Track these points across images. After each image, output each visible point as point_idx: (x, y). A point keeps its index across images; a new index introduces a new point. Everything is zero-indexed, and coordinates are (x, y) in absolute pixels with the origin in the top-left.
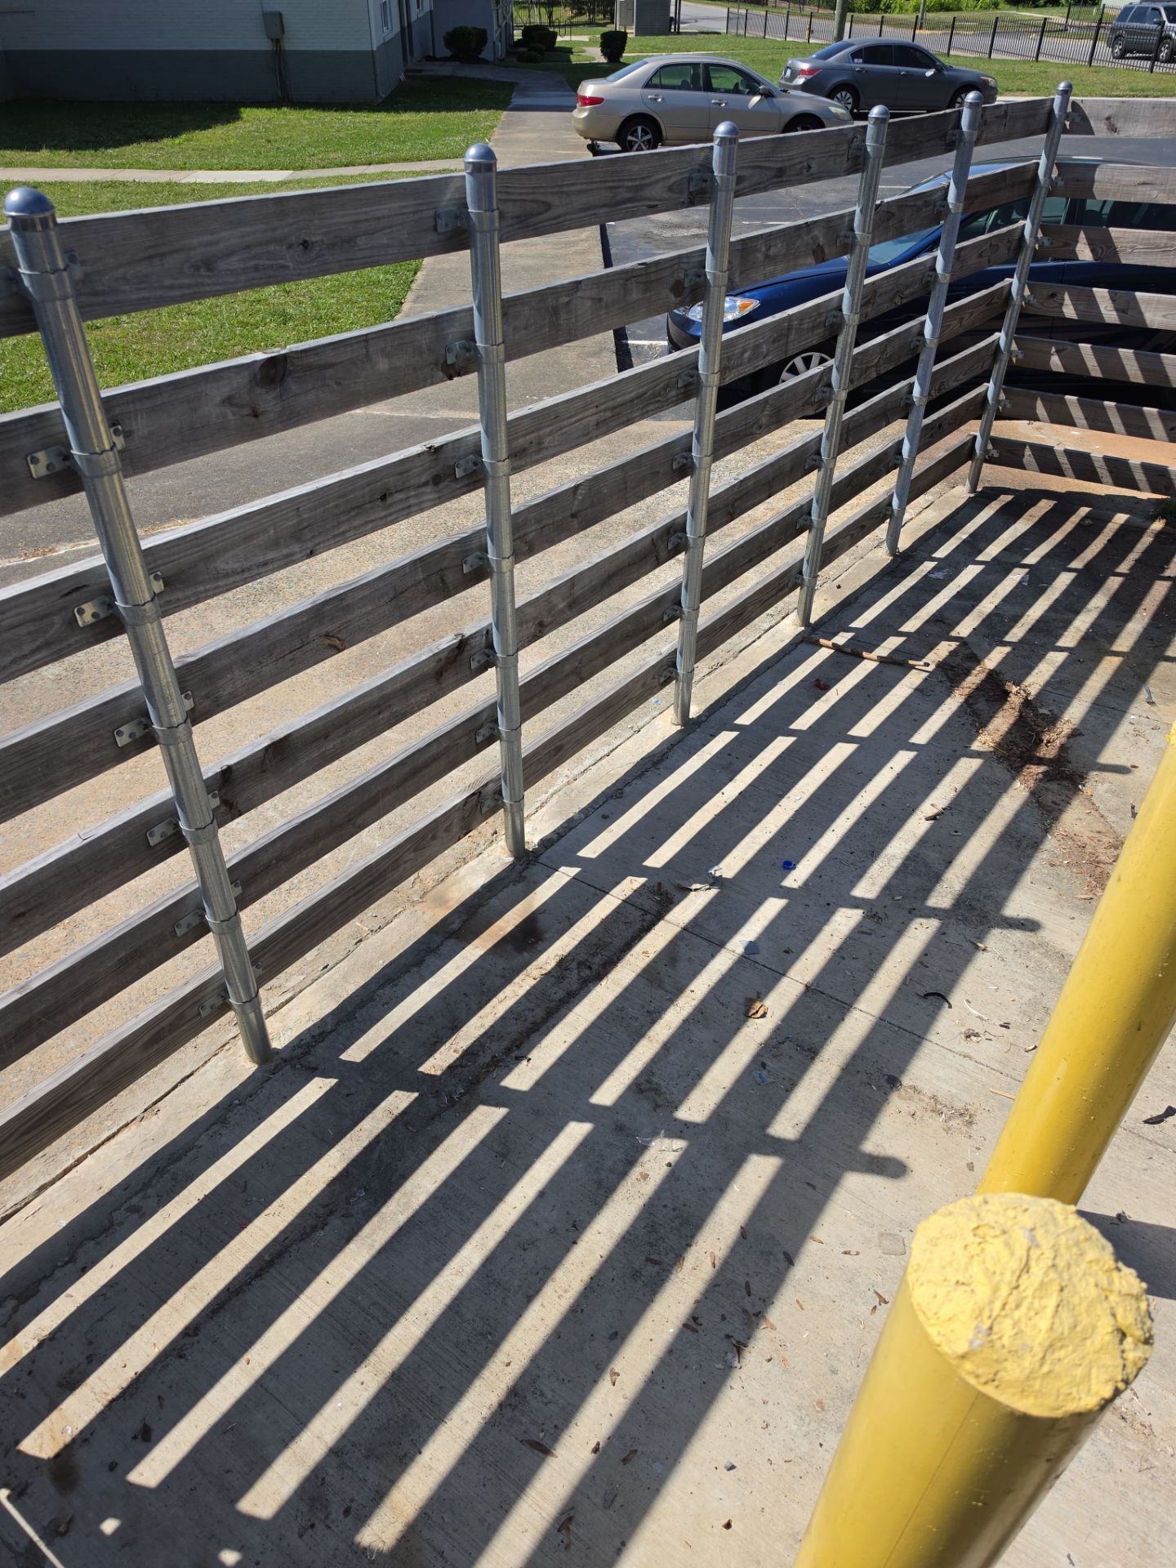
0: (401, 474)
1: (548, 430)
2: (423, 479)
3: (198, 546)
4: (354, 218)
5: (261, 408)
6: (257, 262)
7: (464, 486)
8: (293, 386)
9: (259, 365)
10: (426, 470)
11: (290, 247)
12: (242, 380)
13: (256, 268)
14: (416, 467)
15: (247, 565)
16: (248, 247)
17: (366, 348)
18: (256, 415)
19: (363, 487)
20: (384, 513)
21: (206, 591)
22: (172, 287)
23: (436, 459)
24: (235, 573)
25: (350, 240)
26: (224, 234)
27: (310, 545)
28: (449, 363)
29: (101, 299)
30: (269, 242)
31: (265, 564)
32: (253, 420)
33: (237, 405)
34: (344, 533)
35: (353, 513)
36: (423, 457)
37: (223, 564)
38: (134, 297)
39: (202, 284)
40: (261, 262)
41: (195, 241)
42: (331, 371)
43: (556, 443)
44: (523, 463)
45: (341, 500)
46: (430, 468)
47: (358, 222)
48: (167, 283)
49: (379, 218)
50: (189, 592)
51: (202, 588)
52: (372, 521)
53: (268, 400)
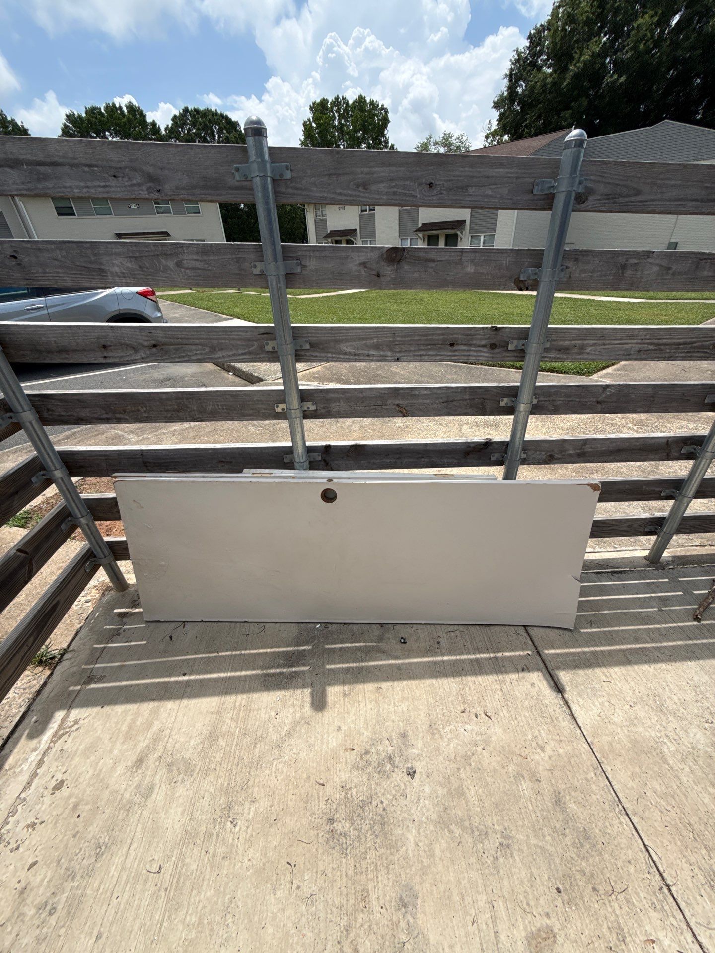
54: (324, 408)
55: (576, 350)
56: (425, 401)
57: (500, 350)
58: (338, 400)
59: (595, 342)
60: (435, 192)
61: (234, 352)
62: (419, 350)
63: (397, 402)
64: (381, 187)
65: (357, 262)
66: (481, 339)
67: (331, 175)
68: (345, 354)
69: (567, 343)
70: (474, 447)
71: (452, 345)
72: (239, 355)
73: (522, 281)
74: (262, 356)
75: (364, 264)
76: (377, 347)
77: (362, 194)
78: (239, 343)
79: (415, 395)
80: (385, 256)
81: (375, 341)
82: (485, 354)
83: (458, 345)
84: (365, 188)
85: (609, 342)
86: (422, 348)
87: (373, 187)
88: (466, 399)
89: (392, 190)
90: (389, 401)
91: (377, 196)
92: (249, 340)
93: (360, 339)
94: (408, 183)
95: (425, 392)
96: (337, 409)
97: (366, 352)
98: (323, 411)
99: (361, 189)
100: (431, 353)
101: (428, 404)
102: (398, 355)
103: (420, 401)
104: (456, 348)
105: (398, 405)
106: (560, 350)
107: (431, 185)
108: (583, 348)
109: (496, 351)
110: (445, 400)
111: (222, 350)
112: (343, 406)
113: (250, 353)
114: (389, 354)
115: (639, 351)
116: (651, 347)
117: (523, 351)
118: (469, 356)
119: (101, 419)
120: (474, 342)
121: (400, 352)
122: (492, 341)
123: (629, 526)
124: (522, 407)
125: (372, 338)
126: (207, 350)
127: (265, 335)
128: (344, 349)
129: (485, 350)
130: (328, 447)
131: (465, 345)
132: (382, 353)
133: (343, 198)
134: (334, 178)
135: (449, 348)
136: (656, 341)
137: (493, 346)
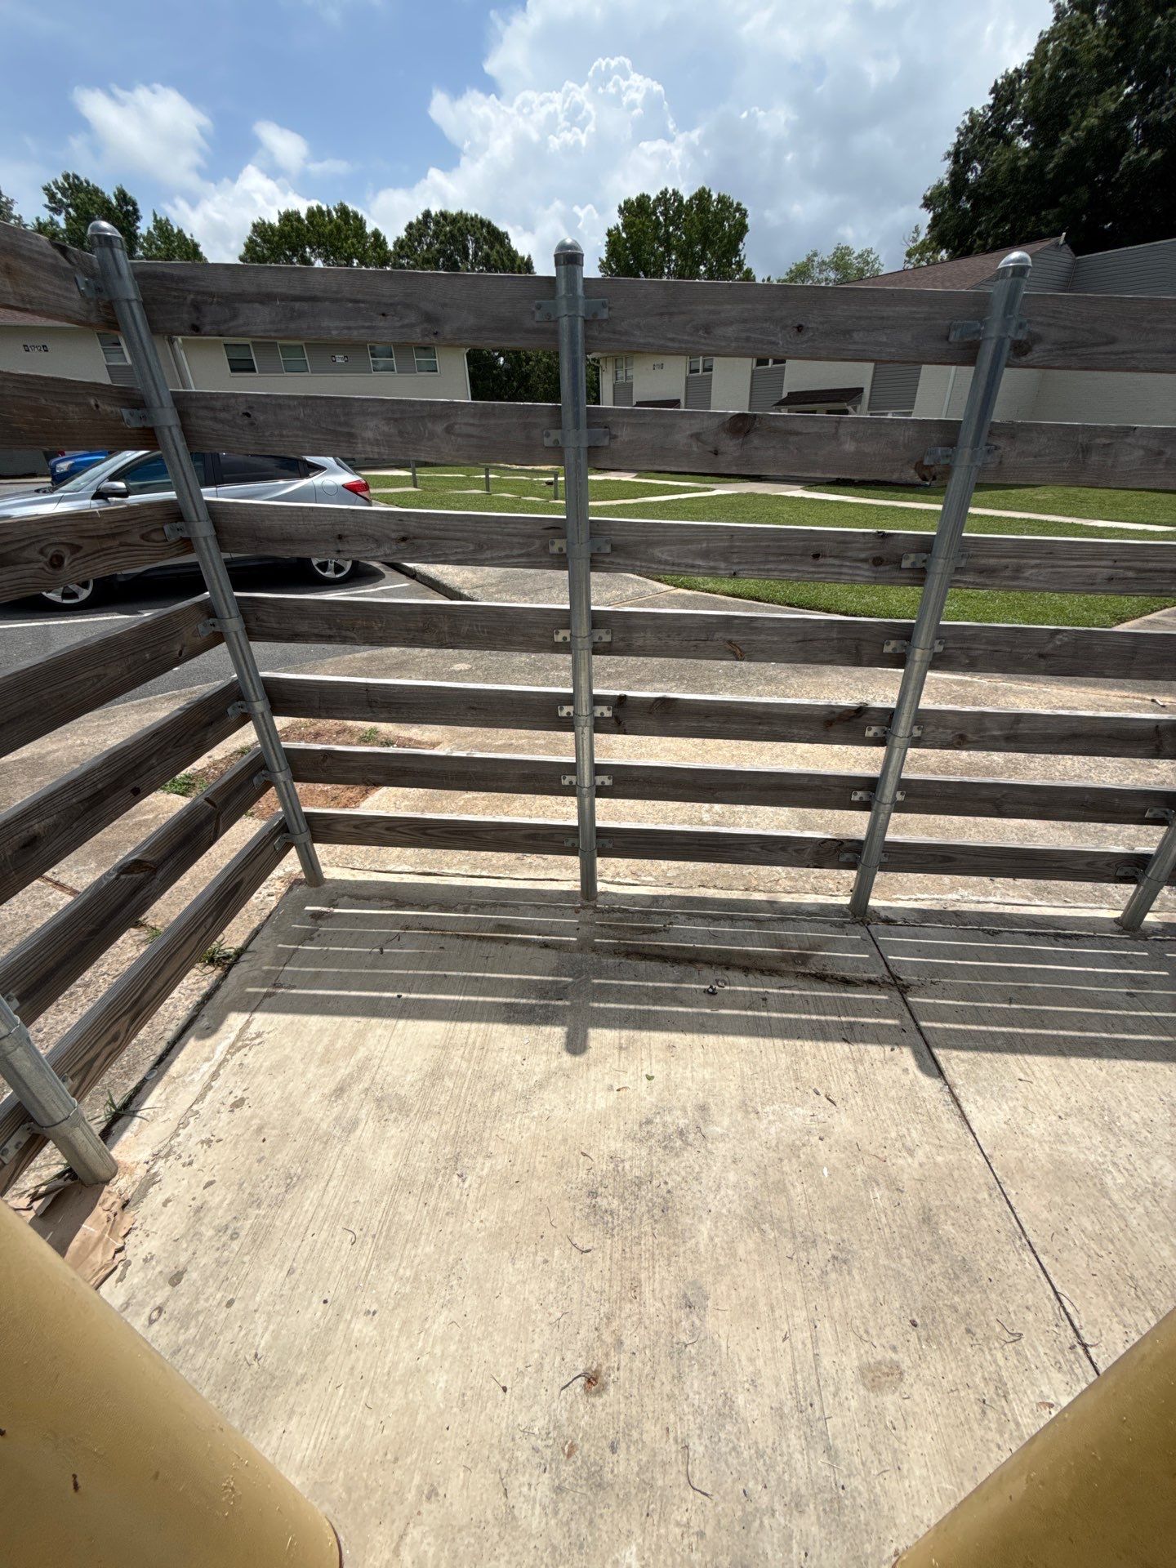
54: (622, 640)
55: (1008, 573)
56: (769, 638)
57: (888, 568)
58: (644, 628)
59: (1038, 561)
60: (805, 338)
61: (508, 552)
62: (767, 562)
63: (729, 637)
64: (730, 331)
65: (688, 433)
66: (861, 550)
67: (662, 314)
68: (660, 562)
69: (992, 561)
70: (841, 714)
71: (816, 556)
72: (513, 557)
73: (928, 467)
74: (543, 560)
75: (696, 436)
76: (705, 555)
77: (703, 340)
78: (515, 540)
79: (756, 628)
80: (727, 425)
81: (704, 545)
82: (866, 571)
83: (825, 556)
84: (706, 332)
85: (1060, 563)
86: (771, 558)
87: (719, 331)
88: (833, 639)
89: (744, 335)
90: (717, 635)
91: (723, 344)
92: (529, 536)
93: (684, 542)
94: (766, 325)
95: (772, 625)
96: (640, 643)
97: (690, 561)
98: (622, 644)
99: (701, 333)
100: (784, 567)
101: (774, 642)
102: (736, 568)
103: (763, 637)
104: (821, 561)
105: (730, 642)
106: (982, 571)
107: (800, 328)
108: (1018, 569)
109: (881, 568)
110: (800, 638)
111: (491, 548)
112: (650, 639)
113: (528, 555)
114: (723, 565)
115: (1110, 579)
116: (1130, 574)
117: (923, 571)
118: (841, 574)
119: (322, 636)
120: (850, 554)
121: (739, 563)
122: (876, 553)
123: (1088, 864)
124: (918, 655)
125: (699, 542)
126: (472, 547)
127: (551, 531)
128: (659, 555)
129: (865, 566)
130: (623, 698)
131: (836, 557)
132: (712, 564)
133: (676, 345)
134: (666, 318)
135: (810, 559)
136: (1139, 564)
137: (877, 562)
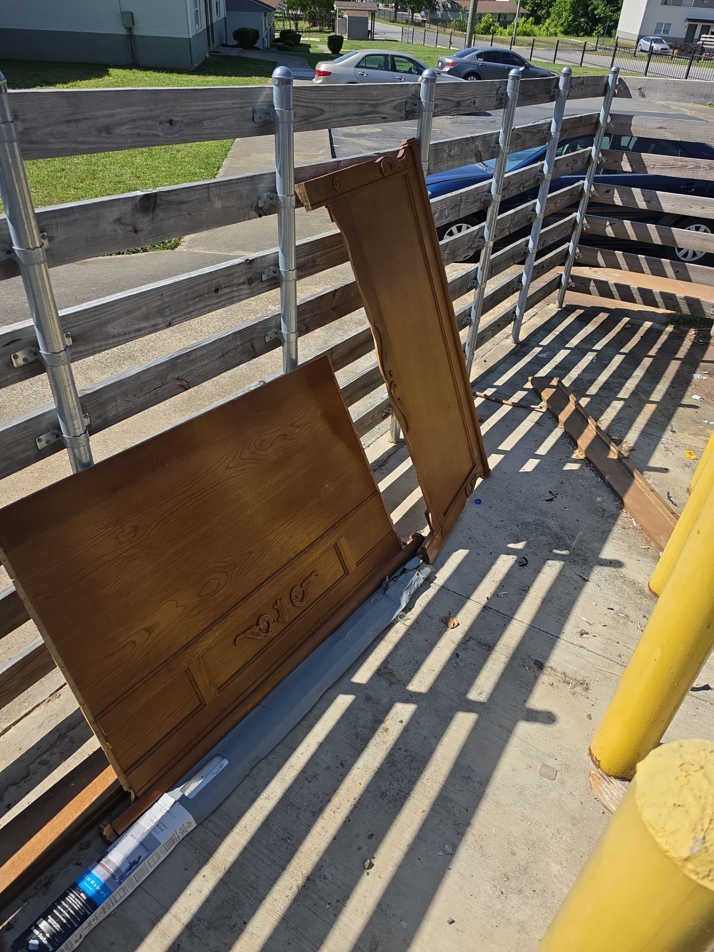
0: (228, 276)
1: (319, 253)
2: (242, 280)
3: (95, 316)
4: (203, 108)
5: (139, 227)
6: (139, 131)
7: (268, 286)
8: (160, 214)
9: (138, 199)
10: (243, 274)
11: (161, 123)
12: (128, 208)
13: (139, 135)
14: (238, 272)
15: (127, 330)
16: (134, 121)
17: (208, 192)
18: (136, 231)
19: (204, 283)
20: (217, 301)
21: (100, 346)
22: (83, 143)
23: (250, 268)
24: (119, 335)
25: (200, 122)
26: (118, 110)
27: (169, 319)
28: (259, 206)
29: (35, 146)
30: (148, 118)
31: (139, 330)
32: (134, 234)
33: (123, 224)
34: (191, 312)
35: (197, 300)
36: (242, 266)
37: (111, 329)
38: (58, 147)
39: (103, 143)
40: (142, 131)
41: (99, 113)
42: (184, 207)
43: (324, 262)
44: (304, 274)
45: (189, 291)
46: (246, 273)
47: (205, 110)
48: (81, 139)
49: (218, 109)
50: (88, 347)
51: (97, 344)
52: (209, 305)
53: (144, 222)
